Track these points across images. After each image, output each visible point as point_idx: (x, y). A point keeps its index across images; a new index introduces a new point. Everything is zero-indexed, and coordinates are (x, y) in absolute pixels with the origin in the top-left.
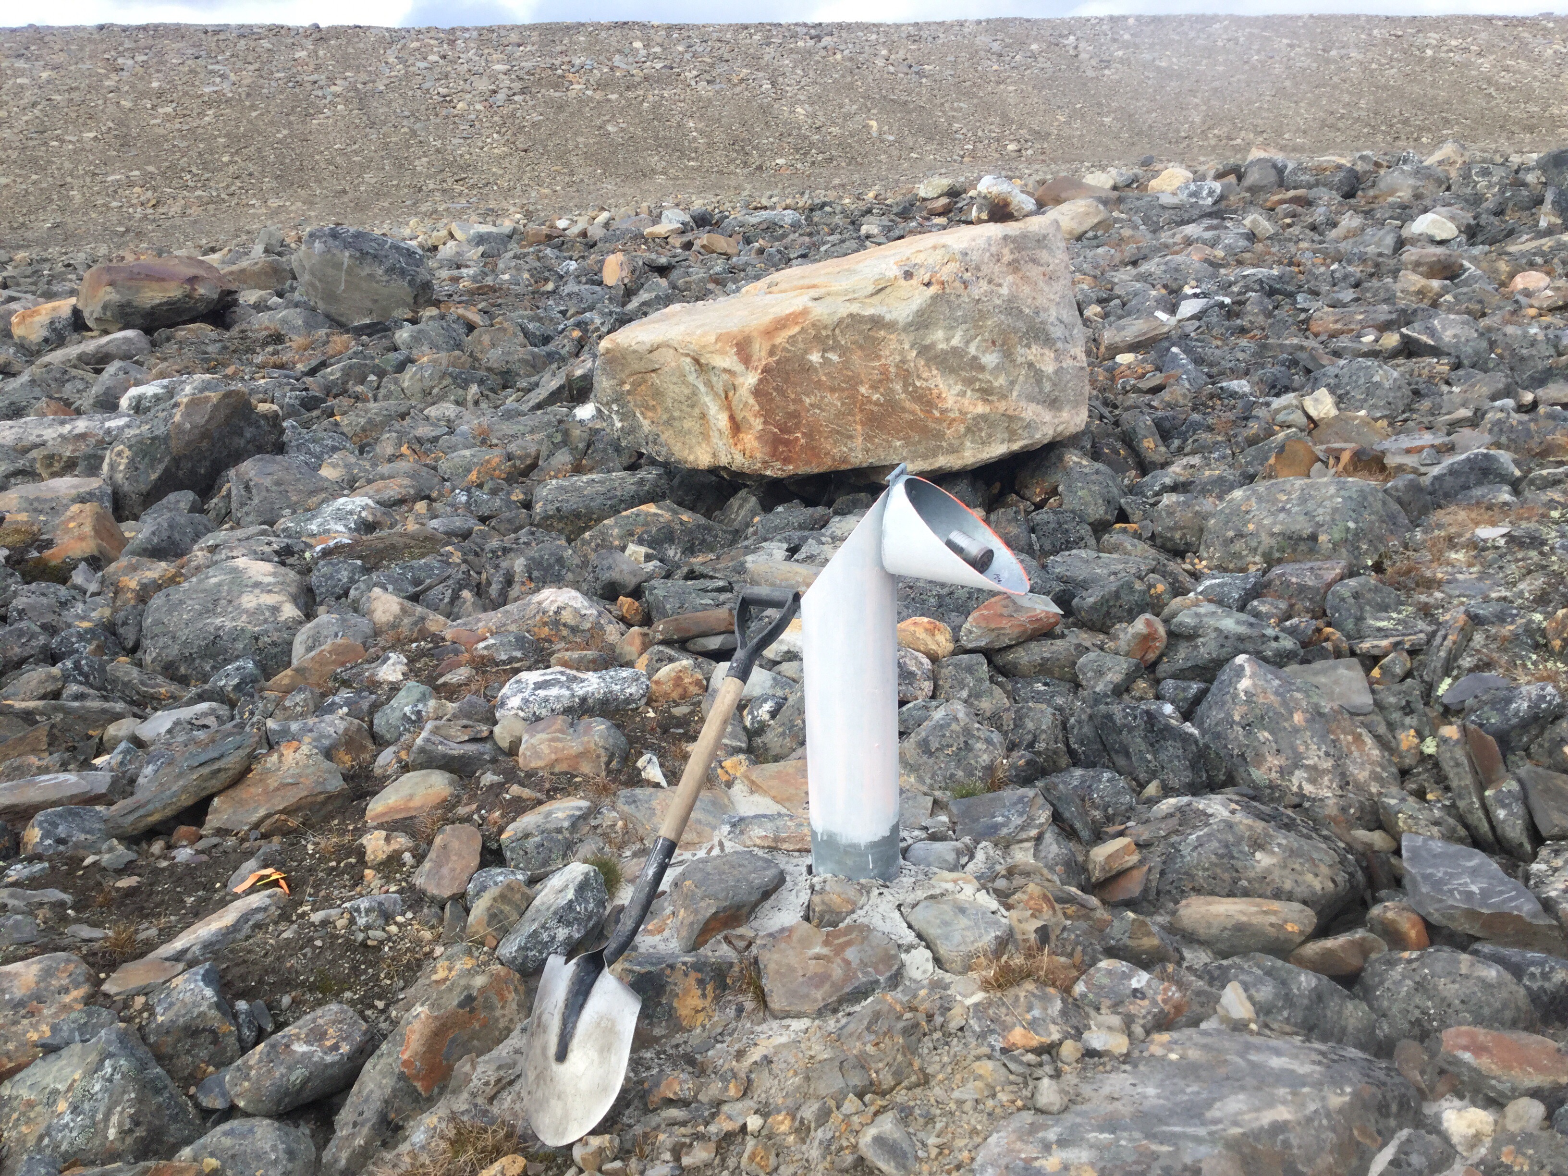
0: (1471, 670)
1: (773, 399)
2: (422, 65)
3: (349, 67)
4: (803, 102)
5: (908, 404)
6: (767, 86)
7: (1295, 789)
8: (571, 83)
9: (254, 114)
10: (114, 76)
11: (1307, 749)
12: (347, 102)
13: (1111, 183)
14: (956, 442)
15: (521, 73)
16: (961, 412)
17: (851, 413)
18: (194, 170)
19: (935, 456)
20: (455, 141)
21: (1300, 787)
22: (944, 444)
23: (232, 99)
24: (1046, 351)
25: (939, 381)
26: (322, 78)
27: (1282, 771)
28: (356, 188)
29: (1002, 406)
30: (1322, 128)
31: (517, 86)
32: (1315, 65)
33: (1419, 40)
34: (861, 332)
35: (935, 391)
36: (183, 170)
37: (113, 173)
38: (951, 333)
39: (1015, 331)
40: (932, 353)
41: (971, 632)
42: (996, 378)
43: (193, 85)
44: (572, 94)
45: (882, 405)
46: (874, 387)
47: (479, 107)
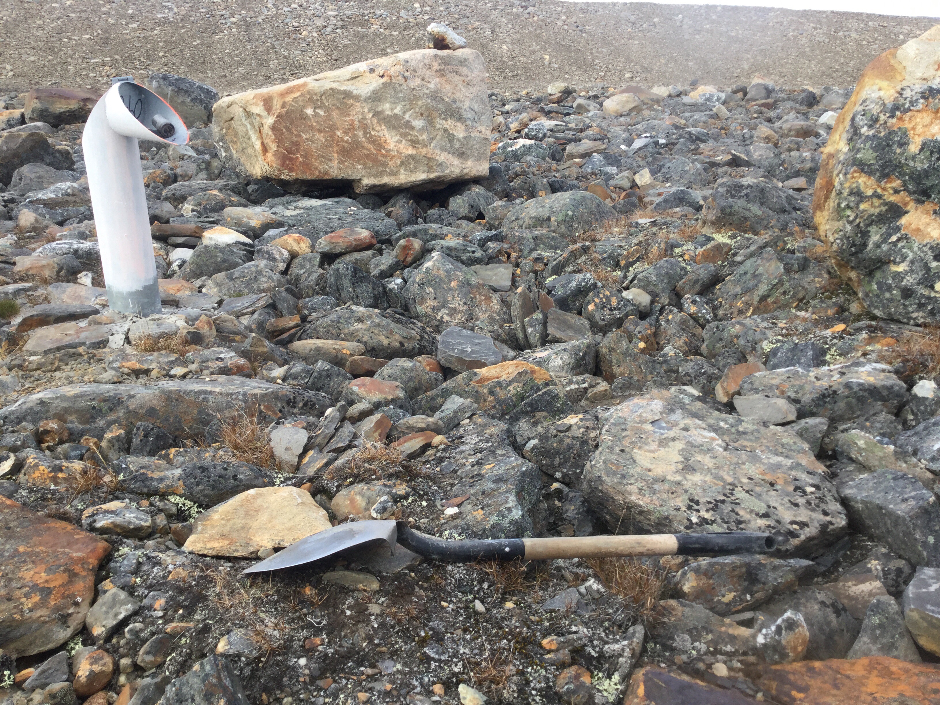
0: (570, 273)
1: (283, 133)
2: (289, 9)
3: (243, 8)
4: (508, 43)
5: (366, 144)
6: (488, 32)
7: (438, 318)
8: (372, 24)
9: (183, 31)
10: (108, 6)
11: (453, 299)
12: (238, 26)
13: (667, 93)
14: (395, 170)
15: (344, 17)
16: (398, 152)
17: (331, 146)
18: (142, 59)
19: (382, 176)
20: (296, 52)
21: (442, 317)
22: (388, 170)
23: (172, 22)
24: (459, 125)
25: (386, 133)
26: (227, 13)
27: (433, 309)
28: (232, 74)
29: (424, 151)
30: (822, 76)
31: (340, 24)
32: (827, 40)
33: (898, 29)
34: (338, 99)
35: (383, 139)
36: (135, 59)
37: (95, 58)
38: (394, 106)
39: (437, 110)
40: (382, 116)
41: (321, 243)
42: (421, 135)
43: (152, 13)
44: (371, 30)
45: (350, 143)
46: (346, 132)
47: (315, 34)
